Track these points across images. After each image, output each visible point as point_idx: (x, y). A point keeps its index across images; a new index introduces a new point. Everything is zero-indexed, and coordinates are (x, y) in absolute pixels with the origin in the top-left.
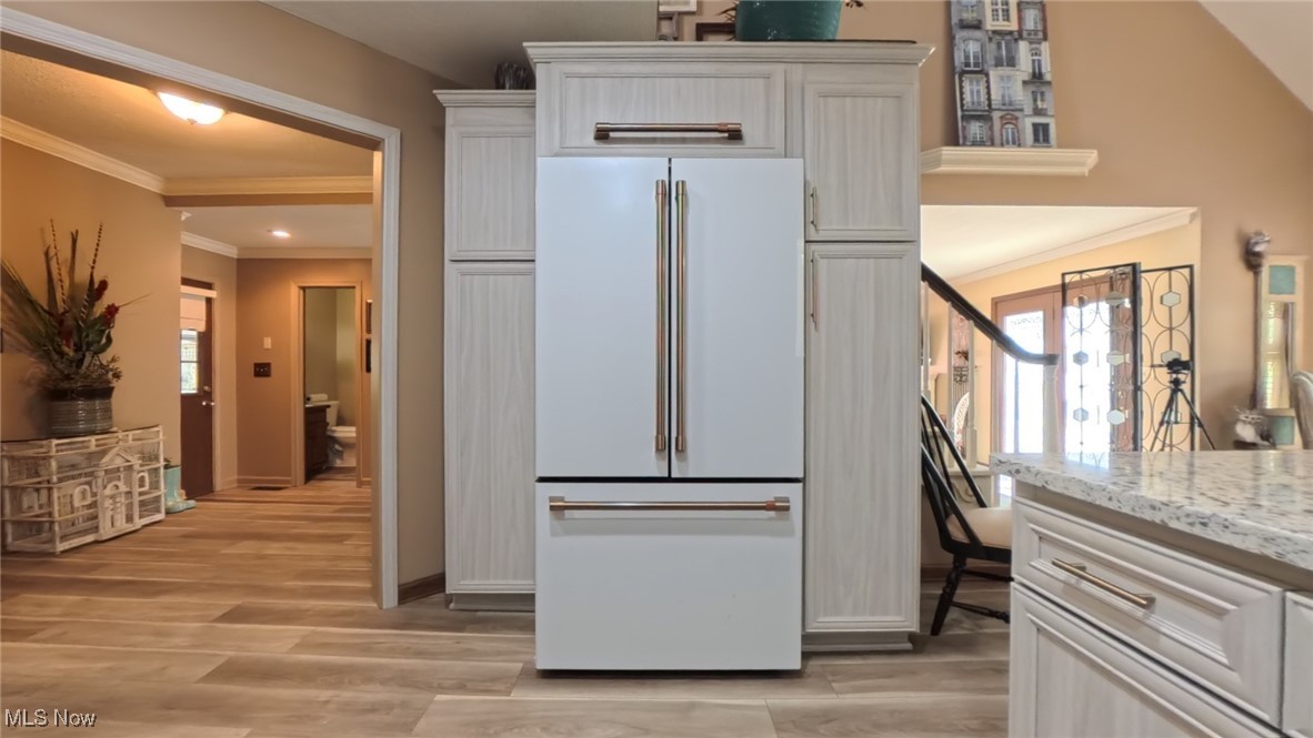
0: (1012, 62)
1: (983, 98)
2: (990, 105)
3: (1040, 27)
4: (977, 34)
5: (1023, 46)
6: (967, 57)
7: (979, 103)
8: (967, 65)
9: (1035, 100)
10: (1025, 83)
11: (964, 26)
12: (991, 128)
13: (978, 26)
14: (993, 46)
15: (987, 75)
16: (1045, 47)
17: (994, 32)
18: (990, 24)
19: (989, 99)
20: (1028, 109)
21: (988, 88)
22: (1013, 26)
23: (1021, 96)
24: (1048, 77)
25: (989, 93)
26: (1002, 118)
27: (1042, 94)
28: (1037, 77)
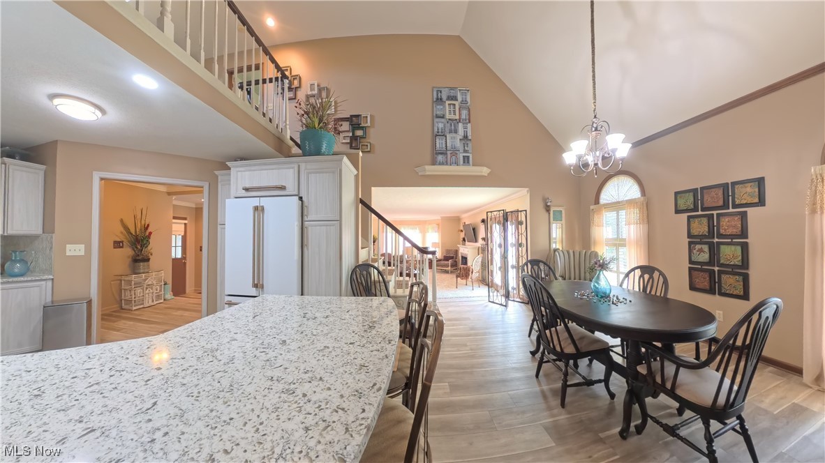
0: (456, 132)
1: (444, 146)
2: (446, 148)
3: (467, 118)
4: (443, 120)
5: (460, 125)
6: (438, 129)
7: (442, 148)
8: (438, 132)
9: (464, 147)
10: (460, 139)
11: (438, 117)
12: (447, 158)
13: (443, 117)
14: (449, 125)
15: (446, 137)
16: (469, 125)
17: (449, 119)
18: (448, 116)
19: (446, 146)
20: (461, 151)
21: (446, 142)
22: (457, 117)
23: (458, 144)
24: (470, 138)
25: (446, 144)
26: (451, 154)
27: (467, 144)
28: (466, 137)
